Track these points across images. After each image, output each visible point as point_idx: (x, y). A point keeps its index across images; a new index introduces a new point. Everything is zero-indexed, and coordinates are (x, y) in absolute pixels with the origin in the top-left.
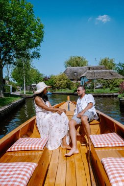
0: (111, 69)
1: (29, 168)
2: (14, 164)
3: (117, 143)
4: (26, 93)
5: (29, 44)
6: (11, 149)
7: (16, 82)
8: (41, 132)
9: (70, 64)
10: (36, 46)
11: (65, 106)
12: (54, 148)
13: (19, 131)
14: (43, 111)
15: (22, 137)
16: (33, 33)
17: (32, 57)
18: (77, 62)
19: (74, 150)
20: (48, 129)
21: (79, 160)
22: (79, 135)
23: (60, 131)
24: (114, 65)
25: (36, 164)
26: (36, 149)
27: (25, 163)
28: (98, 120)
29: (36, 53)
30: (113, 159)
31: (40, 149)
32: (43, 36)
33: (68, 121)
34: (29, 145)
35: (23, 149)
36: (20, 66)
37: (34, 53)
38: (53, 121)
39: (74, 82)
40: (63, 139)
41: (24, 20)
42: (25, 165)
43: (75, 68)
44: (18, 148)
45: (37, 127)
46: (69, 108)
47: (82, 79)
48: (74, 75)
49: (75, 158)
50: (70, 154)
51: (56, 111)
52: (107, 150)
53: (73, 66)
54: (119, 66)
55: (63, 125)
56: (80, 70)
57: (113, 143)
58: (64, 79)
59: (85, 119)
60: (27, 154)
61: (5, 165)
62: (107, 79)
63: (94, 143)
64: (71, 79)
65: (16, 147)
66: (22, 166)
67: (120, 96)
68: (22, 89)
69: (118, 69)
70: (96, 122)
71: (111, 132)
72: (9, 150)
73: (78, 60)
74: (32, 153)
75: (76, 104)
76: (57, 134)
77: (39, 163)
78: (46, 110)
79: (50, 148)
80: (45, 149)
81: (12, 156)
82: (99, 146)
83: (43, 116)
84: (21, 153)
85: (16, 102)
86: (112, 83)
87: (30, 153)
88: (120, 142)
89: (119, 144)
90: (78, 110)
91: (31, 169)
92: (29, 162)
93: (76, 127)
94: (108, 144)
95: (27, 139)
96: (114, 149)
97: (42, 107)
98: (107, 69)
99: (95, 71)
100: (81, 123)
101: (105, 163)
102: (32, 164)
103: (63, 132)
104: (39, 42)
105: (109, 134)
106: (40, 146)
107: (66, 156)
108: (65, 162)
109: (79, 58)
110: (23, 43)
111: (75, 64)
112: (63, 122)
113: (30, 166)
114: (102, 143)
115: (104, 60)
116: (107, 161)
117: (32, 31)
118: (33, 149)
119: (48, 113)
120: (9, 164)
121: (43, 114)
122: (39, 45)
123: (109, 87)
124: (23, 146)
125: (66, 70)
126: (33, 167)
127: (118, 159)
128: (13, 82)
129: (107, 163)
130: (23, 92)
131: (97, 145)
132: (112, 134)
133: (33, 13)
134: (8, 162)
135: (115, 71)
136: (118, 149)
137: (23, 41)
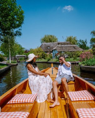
0: (74, 44)
1: (24, 116)
2: (13, 113)
3: (87, 97)
4: (11, 62)
5: (13, 25)
6: (10, 102)
7: (3, 54)
8: (32, 90)
9: (45, 41)
10: (18, 27)
11: (49, 71)
12: (41, 101)
13: (16, 89)
14: (33, 75)
15: (18, 93)
16: (15, 17)
17: (15, 35)
18: (50, 39)
19: (56, 103)
20: (37, 88)
21: (60, 110)
22: (60, 92)
23: (46, 89)
24: (76, 41)
25: (28, 113)
26: (29, 102)
27: (20, 112)
28: (74, 81)
29: (19, 32)
30: (85, 109)
31: (31, 102)
32: (23, 19)
33: (52, 82)
34: (23, 99)
35: (19, 102)
36: (6, 42)
37: (17, 32)
38: (41, 82)
39: (48, 54)
40: (48, 95)
41: (9, 7)
42: (20, 114)
43: (48, 44)
44: (15, 101)
45: (29, 86)
46: (52, 72)
47: (54, 52)
48: (48, 49)
49: (57, 109)
50: (53, 105)
51: (43, 75)
52: (80, 103)
53: (47, 42)
54: (80, 42)
55: (49, 85)
56: (52, 45)
57: (85, 98)
58: (40, 52)
59: (64, 80)
60: (22, 106)
61: (6, 114)
62: (71, 52)
63: (71, 98)
64: (45, 52)
65: (14, 100)
66: (18, 115)
67: (80, 63)
68: (8, 59)
69: (79, 44)
70: (72, 82)
71: (84, 90)
72: (9, 103)
73: (50, 37)
74: (25, 105)
75: (57, 69)
76: (44, 91)
77: (31, 112)
78: (36, 74)
79: (38, 101)
80: (35, 102)
81: (10, 107)
82: (75, 100)
83: (34, 78)
84: (18, 105)
85: (2, 69)
86: (75, 54)
87: (24, 105)
88: (90, 97)
89: (89, 98)
90: (59, 74)
91: (25, 116)
92: (23, 111)
93: (58, 86)
94: (81, 99)
95: (22, 95)
96: (86, 102)
97: (32, 72)
98: (71, 44)
99: (63, 45)
100: (62, 83)
101: (79, 112)
102: (26, 113)
103: (48, 89)
104: (20, 24)
105: (82, 91)
106: (31, 100)
107: (51, 107)
108: (49, 111)
109: (51, 36)
110: (8, 24)
111: (48, 40)
112: (48, 82)
113: (24, 115)
114: (77, 98)
115: (69, 37)
116: (81, 111)
117: (15, 15)
118: (26, 102)
119: (37, 76)
120: (9, 113)
121: (34, 77)
122: (21, 26)
123: (73, 57)
124: (19, 100)
125: (42, 45)
126: (27, 115)
127: (88, 109)
128: (1, 54)
129: (81, 112)
130: (8, 61)
131: (73, 99)
132: (84, 91)
133: (15, 2)
134: (8, 111)
135: (77, 46)
136: (88, 102)
137: (8, 23)
